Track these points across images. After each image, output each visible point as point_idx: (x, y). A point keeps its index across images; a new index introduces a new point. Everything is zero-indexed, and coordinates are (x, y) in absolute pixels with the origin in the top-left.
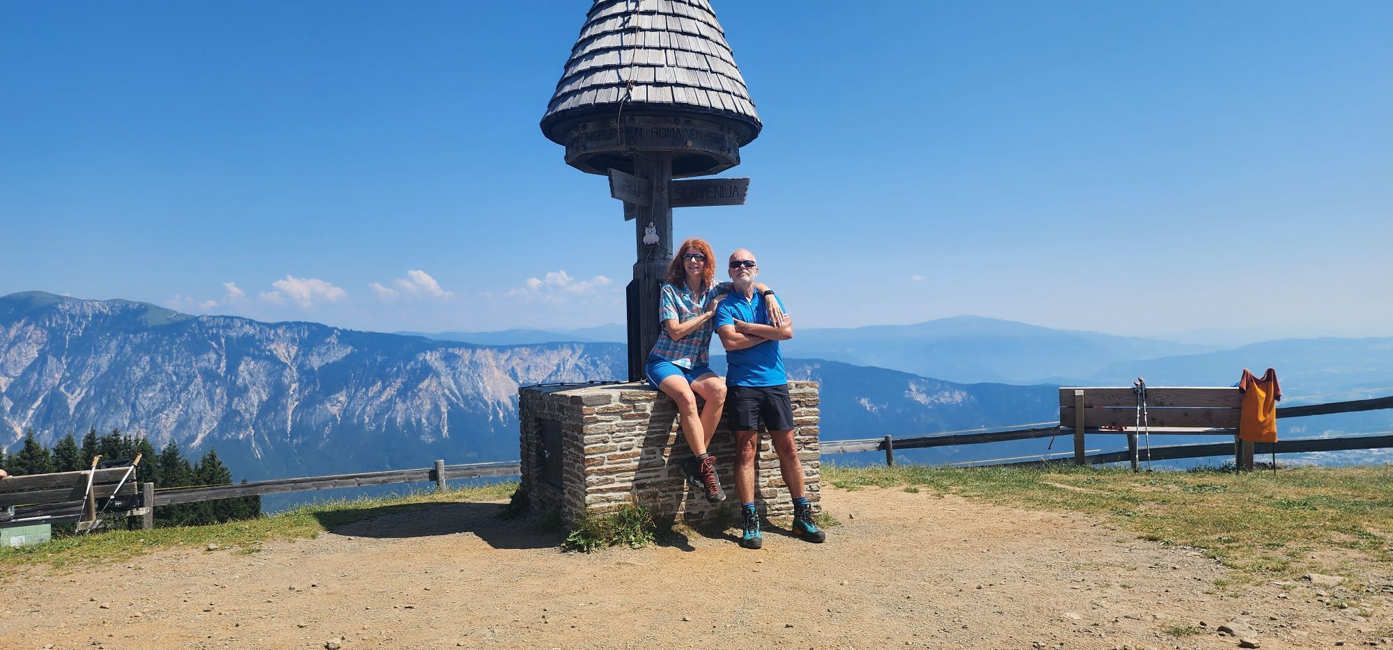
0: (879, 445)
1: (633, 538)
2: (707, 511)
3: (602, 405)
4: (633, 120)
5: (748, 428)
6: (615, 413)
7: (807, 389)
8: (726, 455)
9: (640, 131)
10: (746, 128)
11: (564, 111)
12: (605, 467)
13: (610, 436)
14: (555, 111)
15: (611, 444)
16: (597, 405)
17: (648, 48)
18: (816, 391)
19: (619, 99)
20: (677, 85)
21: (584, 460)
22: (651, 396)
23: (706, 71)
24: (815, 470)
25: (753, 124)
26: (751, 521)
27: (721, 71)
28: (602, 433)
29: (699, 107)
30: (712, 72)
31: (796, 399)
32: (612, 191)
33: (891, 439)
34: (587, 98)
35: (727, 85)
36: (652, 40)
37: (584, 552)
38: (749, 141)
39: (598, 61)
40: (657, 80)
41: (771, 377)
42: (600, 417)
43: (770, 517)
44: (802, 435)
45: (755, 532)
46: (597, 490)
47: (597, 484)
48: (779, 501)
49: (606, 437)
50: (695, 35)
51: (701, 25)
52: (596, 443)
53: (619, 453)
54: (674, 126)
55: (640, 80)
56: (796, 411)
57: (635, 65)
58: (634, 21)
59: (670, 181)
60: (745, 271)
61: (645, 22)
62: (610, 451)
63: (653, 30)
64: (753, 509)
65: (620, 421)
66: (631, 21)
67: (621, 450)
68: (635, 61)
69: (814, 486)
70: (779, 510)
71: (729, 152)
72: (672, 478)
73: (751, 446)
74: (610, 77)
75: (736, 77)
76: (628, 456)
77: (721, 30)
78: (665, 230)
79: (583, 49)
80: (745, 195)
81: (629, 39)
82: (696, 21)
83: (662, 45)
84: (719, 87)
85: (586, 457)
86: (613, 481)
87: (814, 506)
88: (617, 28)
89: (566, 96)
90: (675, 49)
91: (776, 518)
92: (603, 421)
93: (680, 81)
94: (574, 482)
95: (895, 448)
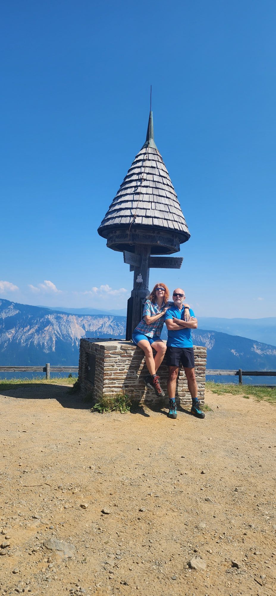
0: (236, 373)
1: (122, 409)
2: (154, 400)
3: (113, 350)
4: (135, 231)
5: (174, 365)
6: (118, 354)
7: (202, 350)
8: (165, 376)
9: (138, 235)
10: (184, 237)
11: (107, 226)
12: (112, 377)
13: (115, 364)
14: (104, 225)
15: (115, 367)
16: (111, 350)
17: (144, 201)
18: (206, 351)
19: (130, 222)
20: (155, 217)
21: (103, 373)
22: (134, 348)
23: (168, 212)
24: (203, 386)
25: (186, 235)
26: (173, 406)
27: (174, 212)
28: (112, 362)
29: (164, 227)
30: (170, 213)
31: (196, 354)
32: (124, 260)
33: (241, 371)
34: (117, 221)
35: (176, 218)
36: (146, 198)
37: (100, 413)
38: (185, 241)
39: (123, 206)
40: (147, 215)
41: (187, 344)
42: (111, 355)
43: (182, 405)
44: (198, 370)
45: (174, 411)
46: (108, 386)
47: (108, 384)
48: (186, 398)
49: (114, 364)
50: (164, 197)
51: (167, 193)
52: (109, 366)
53: (118, 371)
54: (152, 234)
55: (140, 215)
56: (196, 359)
57: (138, 208)
58: (139, 190)
59: (149, 257)
60: (179, 298)
61: (144, 190)
62: (115, 370)
63: (147, 194)
64: (174, 401)
65: (120, 358)
66: (138, 189)
67: (120, 370)
68: (138, 207)
69: (202, 393)
70: (186, 402)
71: (175, 246)
72: (140, 384)
73: (175, 373)
74: (128, 213)
75: (180, 215)
76: (122, 373)
77: (176, 195)
78: (146, 277)
79: (117, 200)
80: (181, 265)
81: (136, 197)
82: (165, 191)
83: (150, 201)
84: (173, 219)
85: (104, 372)
86: (115, 383)
87: (202, 402)
88: (132, 192)
89: (109, 219)
90: (155, 202)
91: (184, 405)
92: (113, 357)
93: (157, 216)
94: (99, 382)
95: (243, 375)
